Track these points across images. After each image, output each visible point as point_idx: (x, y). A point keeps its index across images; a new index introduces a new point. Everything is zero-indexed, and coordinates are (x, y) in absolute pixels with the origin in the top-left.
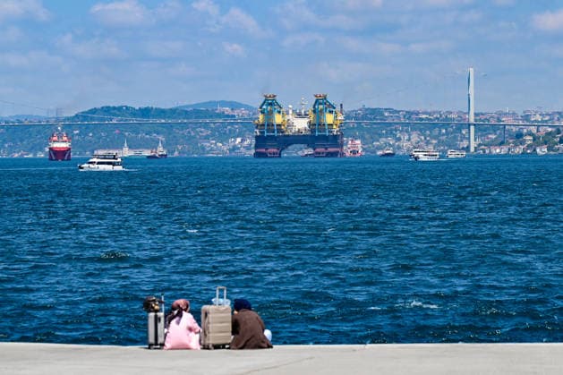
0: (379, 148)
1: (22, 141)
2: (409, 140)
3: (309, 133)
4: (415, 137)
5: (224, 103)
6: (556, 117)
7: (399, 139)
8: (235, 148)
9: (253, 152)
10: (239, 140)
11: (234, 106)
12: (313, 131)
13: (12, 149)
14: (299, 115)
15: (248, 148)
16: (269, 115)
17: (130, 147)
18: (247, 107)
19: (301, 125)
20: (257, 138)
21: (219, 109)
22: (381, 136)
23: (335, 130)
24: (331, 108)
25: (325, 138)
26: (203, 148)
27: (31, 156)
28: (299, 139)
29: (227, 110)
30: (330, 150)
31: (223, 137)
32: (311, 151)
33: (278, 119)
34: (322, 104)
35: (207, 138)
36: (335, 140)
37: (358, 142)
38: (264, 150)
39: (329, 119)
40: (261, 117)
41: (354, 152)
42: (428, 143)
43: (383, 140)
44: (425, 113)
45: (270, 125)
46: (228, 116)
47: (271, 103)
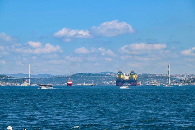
0: (146, 83)
1: (59, 81)
2: (154, 81)
3: (129, 80)
4: (155, 81)
5: (108, 72)
6: (190, 76)
7: (151, 81)
8: (111, 83)
9: (116, 84)
10: (112, 81)
11: (111, 73)
12: (130, 79)
13: (56, 83)
14: (127, 76)
15: (114, 83)
16: (120, 75)
17: (85, 83)
18: (114, 73)
19: (127, 78)
20: (117, 81)
21: (107, 74)
22: (147, 80)
23: (136, 79)
24: (134, 74)
25: (133, 81)
26: (103, 83)
27: (61, 85)
28: (127, 81)
29: (109, 74)
30: (135, 84)
31: (108, 81)
32: (130, 84)
33: (122, 76)
34: (132, 73)
35: (104, 81)
36: (136, 82)
37: (140, 82)
38: (118, 84)
39: (134, 76)
40: (118, 76)
41: (139, 85)
42: (158, 82)
43: (147, 82)
44: (158, 75)
45: (120, 78)
46: (109, 75)
47: (120, 73)
